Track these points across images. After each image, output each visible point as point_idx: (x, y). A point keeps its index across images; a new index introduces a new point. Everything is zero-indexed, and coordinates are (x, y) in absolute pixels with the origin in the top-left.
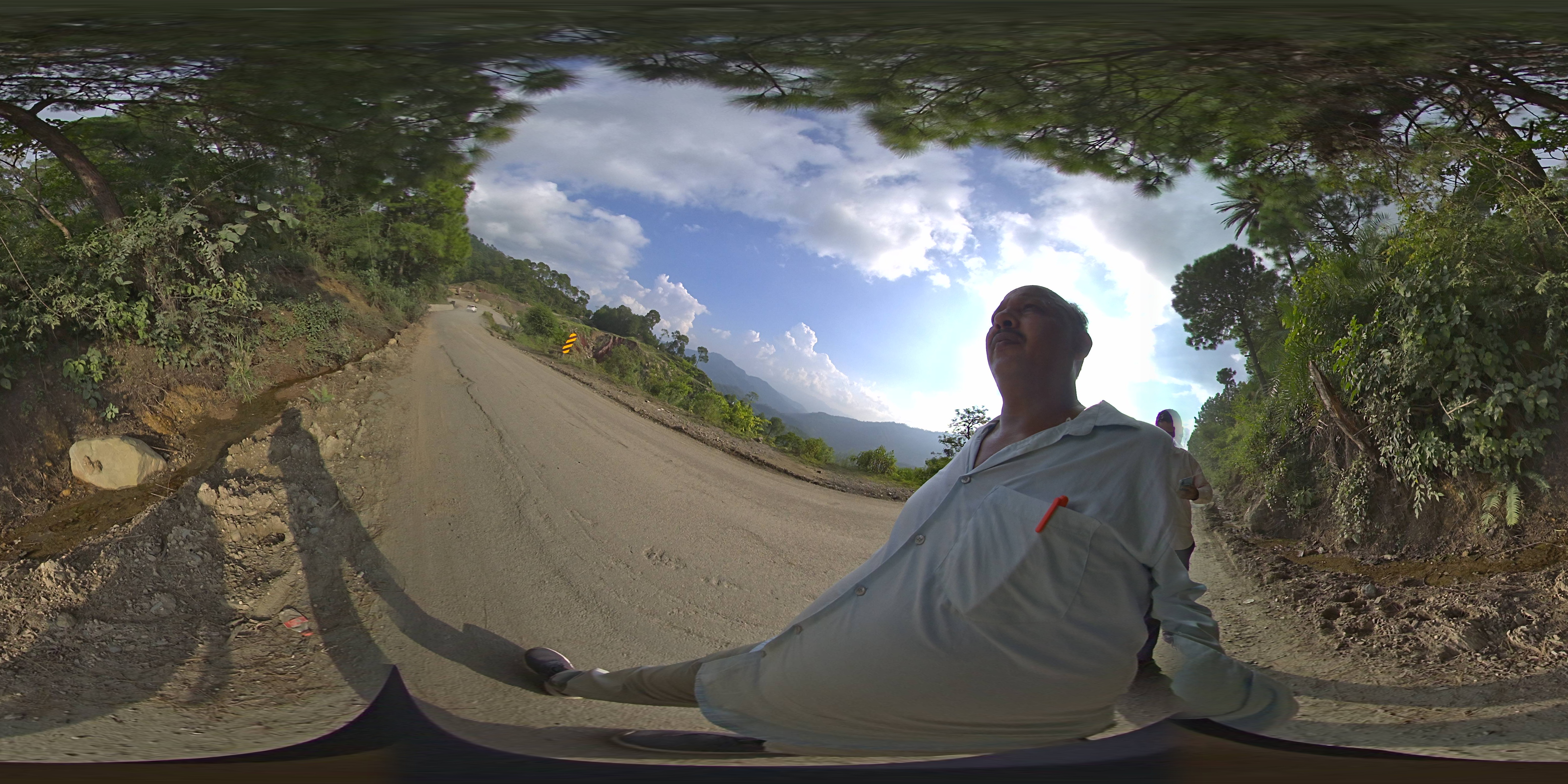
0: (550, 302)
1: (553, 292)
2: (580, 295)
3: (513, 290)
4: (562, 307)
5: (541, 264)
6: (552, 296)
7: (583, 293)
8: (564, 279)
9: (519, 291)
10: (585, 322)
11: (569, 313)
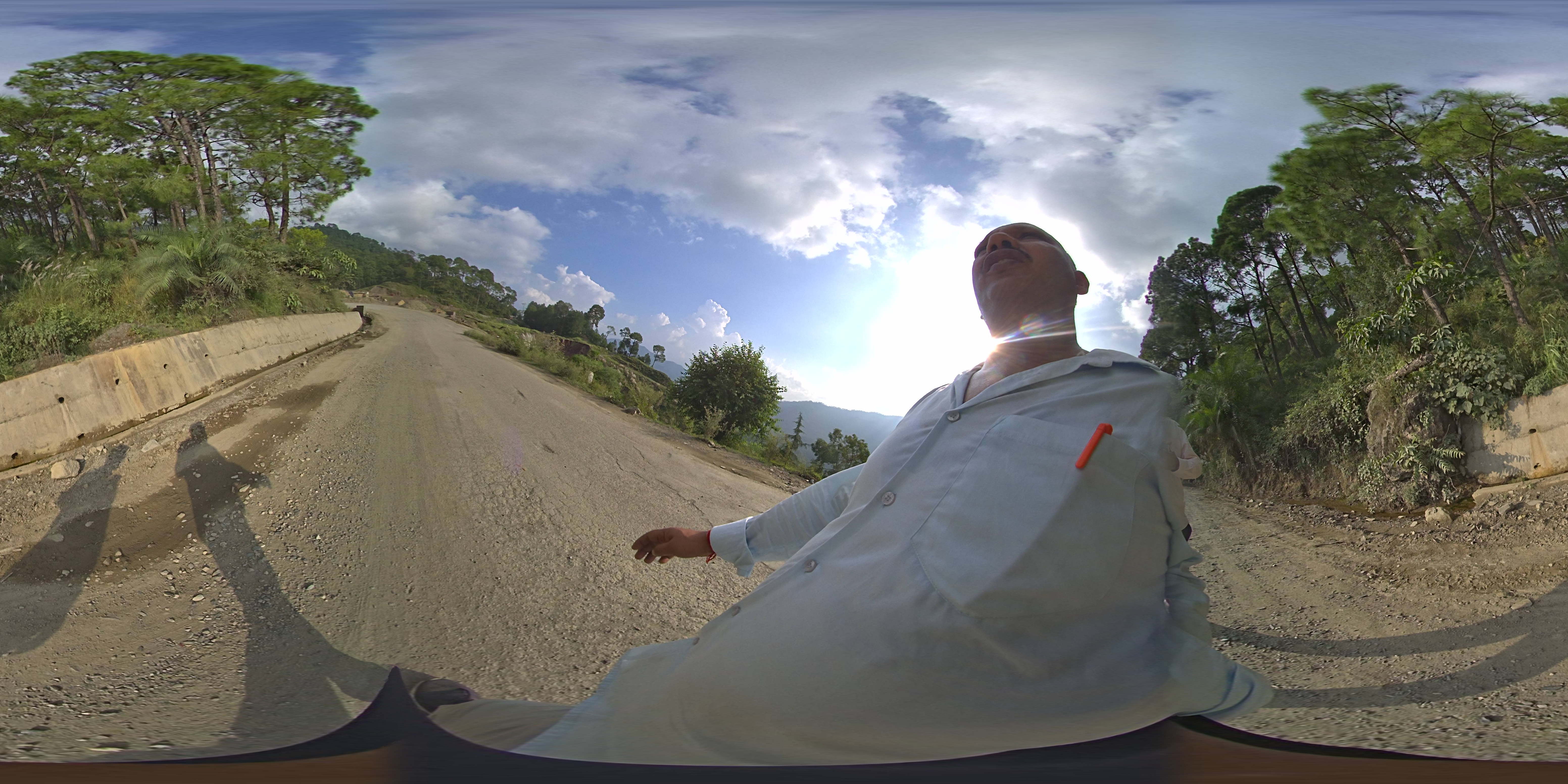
0: (474, 303)
1: (476, 291)
2: (506, 292)
3: (431, 291)
4: (489, 307)
5: (458, 260)
6: (476, 296)
7: (508, 289)
8: (486, 275)
9: (438, 292)
10: (515, 323)
11: (497, 313)
